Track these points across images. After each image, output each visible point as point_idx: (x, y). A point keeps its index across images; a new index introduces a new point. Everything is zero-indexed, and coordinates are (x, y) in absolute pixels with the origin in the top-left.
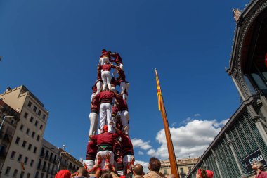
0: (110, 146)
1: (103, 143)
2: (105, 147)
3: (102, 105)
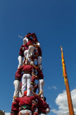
0: (29, 106)
1: (24, 104)
2: (26, 107)
3: (24, 75)
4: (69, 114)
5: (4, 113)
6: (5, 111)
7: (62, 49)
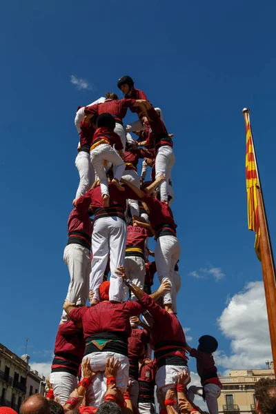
4: (272, 366)
5: (26, 364)
6: (28, 358)
7: (248, 120)
